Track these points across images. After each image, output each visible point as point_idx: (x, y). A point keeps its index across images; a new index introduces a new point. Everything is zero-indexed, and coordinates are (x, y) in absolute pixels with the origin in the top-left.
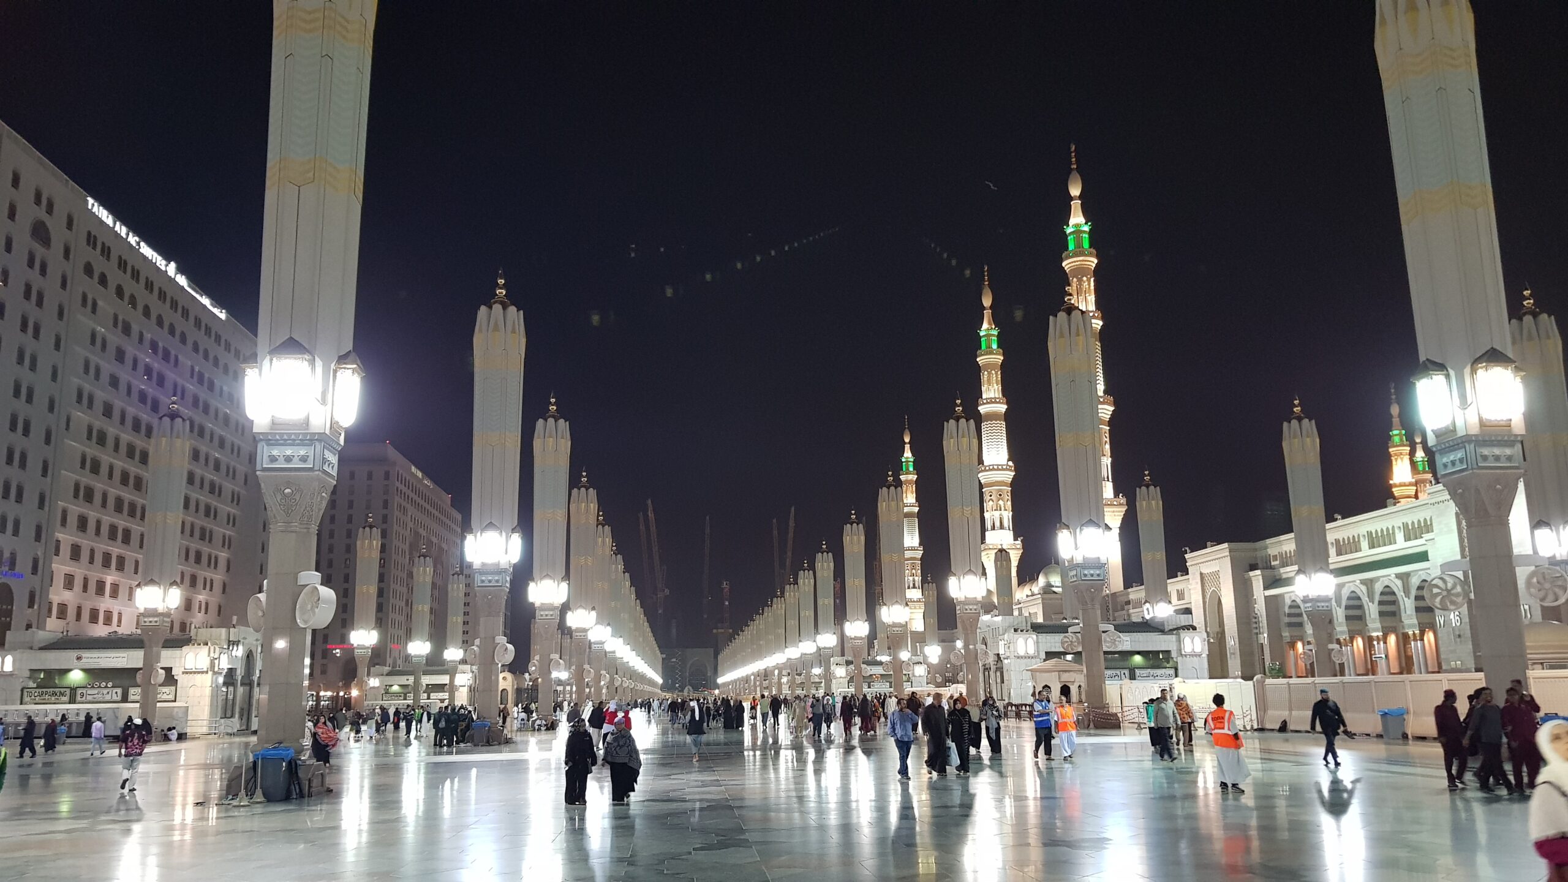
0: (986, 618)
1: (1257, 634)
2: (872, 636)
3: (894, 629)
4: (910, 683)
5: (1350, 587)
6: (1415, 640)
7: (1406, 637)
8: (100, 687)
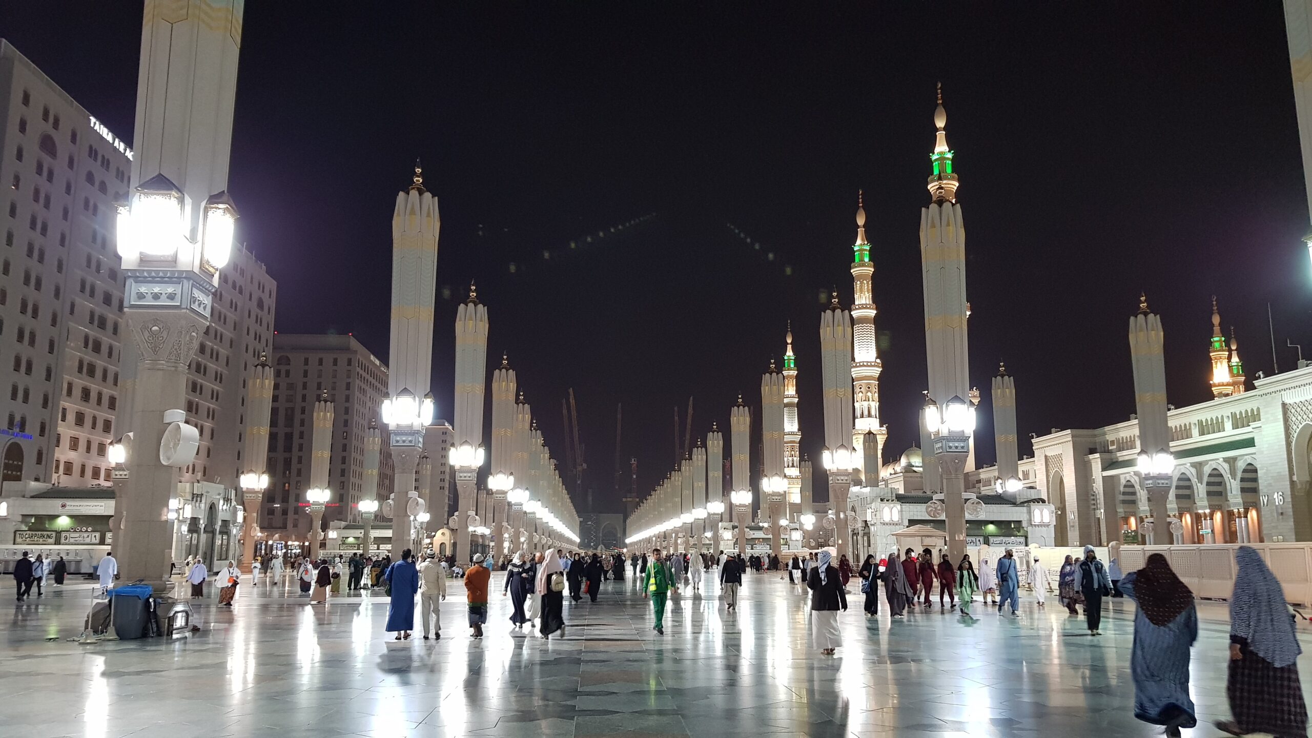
0: (855, 489)
1: (1094, 509)
2: (756, 505)
3: (774, 498)
4: (787, 546)
5: (1180, 469)
6: (1240, 517)
7: (1230, 514)
8: (81, 531)
